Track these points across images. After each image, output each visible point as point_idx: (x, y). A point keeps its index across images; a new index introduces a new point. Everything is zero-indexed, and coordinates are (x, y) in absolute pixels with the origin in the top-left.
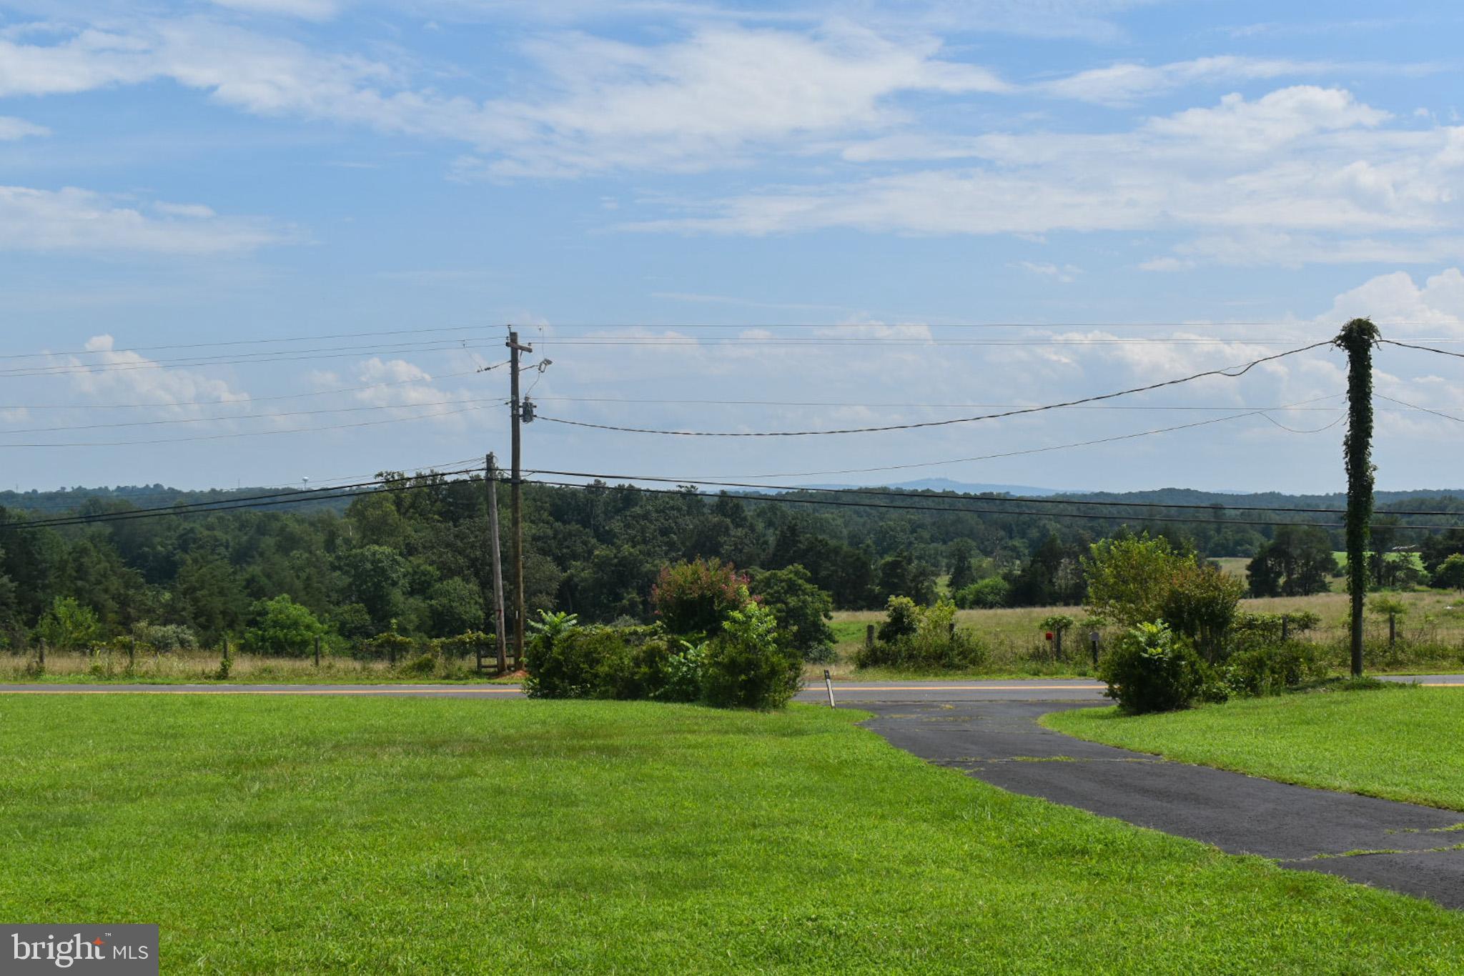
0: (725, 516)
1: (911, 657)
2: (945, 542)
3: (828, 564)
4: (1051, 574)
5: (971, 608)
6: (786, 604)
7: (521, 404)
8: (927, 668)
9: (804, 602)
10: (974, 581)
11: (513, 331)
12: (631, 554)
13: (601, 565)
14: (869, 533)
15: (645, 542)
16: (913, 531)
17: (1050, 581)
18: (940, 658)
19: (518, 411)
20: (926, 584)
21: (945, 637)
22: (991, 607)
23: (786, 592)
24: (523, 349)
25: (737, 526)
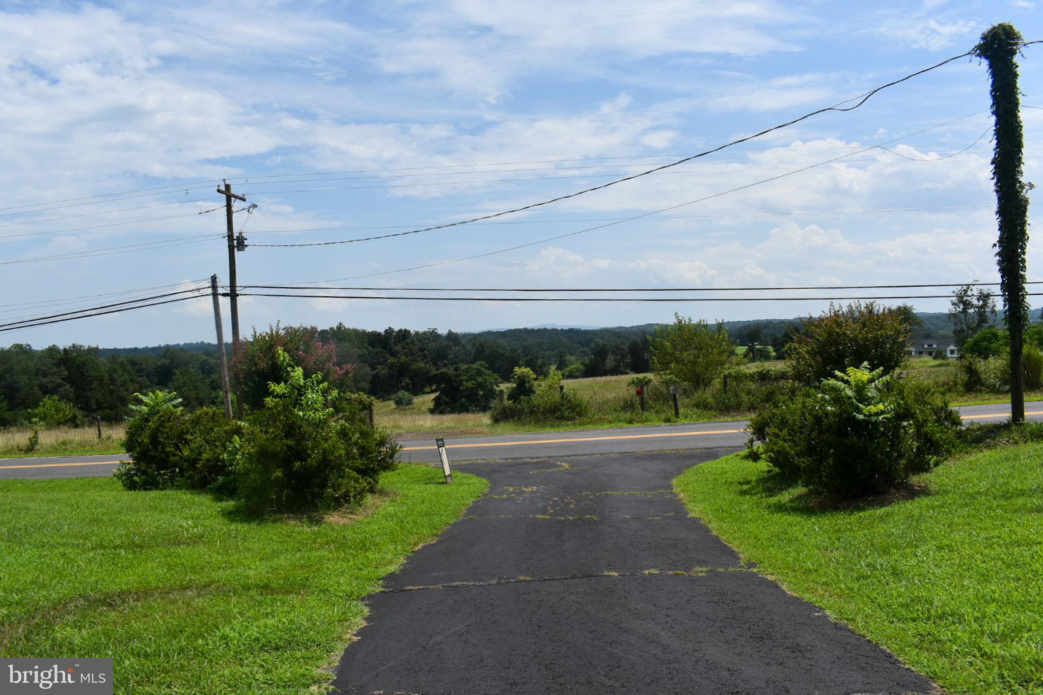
0: (450, 341)
1: (532, 412)
2: (553, 350)
3: (499, 361)
4: (603, 361)
5: (567, 379)
6: (477, 381)
7: (235, 238)
8: (544, 421)
9: (485, 379)
10: (567, 366)
11: (226, 183)
12: (405, 361)
13: (391, 367)
14: (519, 348)
15: (412, 354)
16: (539, 346)
17: (603, 364)
18: (554, 412)
19: (233, 242)
20: (546, 369)
21: (557, 397)
22: (577, 378)
23: (476, 375)
24: (236, 197)
25: (455, 345)
